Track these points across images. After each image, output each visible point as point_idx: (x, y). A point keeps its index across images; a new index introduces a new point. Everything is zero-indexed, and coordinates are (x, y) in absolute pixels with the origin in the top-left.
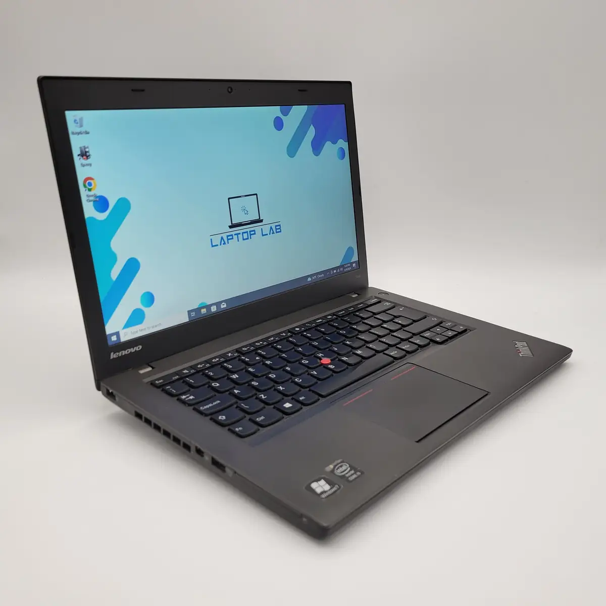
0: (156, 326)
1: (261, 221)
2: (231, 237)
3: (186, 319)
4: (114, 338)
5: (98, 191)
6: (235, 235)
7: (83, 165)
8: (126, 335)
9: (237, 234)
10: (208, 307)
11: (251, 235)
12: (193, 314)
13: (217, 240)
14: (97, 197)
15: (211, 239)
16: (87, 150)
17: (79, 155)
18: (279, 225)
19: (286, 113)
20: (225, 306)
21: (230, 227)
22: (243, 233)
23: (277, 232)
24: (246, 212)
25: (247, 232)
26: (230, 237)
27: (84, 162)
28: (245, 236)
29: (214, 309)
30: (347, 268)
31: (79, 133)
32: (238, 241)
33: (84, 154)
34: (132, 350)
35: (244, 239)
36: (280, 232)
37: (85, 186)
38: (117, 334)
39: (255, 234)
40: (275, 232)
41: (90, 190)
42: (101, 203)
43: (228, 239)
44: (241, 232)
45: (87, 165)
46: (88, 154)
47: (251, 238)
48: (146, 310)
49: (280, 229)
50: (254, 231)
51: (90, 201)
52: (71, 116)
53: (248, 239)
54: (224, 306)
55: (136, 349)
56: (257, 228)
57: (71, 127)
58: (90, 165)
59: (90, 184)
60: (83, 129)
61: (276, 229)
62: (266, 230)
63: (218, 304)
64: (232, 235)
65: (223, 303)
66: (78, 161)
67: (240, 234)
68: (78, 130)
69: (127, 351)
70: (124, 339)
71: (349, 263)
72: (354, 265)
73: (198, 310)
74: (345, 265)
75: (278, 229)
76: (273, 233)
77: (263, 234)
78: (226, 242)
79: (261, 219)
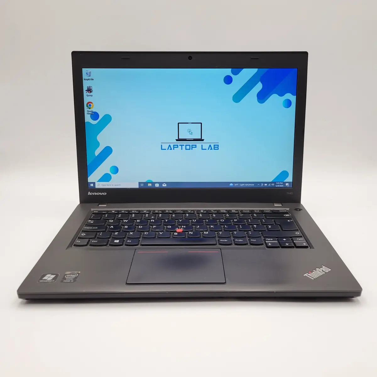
0: (117, 185)
1: (203, 140)
2: (177, 146)
3: (136, 186)
4: (92, 185)
5: (94, 109)
6: (180, 145)
7: (87, 96)
8: (99, 185)
9: (182, 145)
10: (153, 183)
11: (192, 147)
12: (142, 185)
13: (165, 146)
14: (93, 112)
15: (162, 145)
16: (91, 88)
17: (86, 90)
18: (218, 145)
20: (166, 185)
21: (177, 140)
22: (186, 145)
23: (214, 149)
24: (191, 133)
25: (190, 145)
26: (175, 146)
27: (89, 94)
28: (188, 147)
29: (157, 185)
30: (278, 185)
31: (88, 80)
32: (182, 149)
33: (89, 90)
34: (101, 194)
35: (186, 149)
36: (218, 149)
37: (87, 106)
38: (94, 183)
39: (196, 147)
41: (90, 108)
42: (95, 116)
43: (174, 147)
44: (185, 144)
45: (90, 96)
46: (91, 90)
47: (192, 149)
48: (112, 175)
49: (218, 147)
50: (196, 145)
51: (89, 114)
52: (85, 71)
53: (190, 149)
54: (164, 185)
55: (104, 194)
56: (199, 144)
57: (84, 76)
58: (92, 96)
59: (90, 105)
60: (90, 78)
61: (214, 147)
62: (206, 146)
63: (161, 183)
64: (178, 145)
65: (164, 184)
66: (85, 93)
67: (184, 145)
68: (88, 78)
69: (97, 193)
70: (97, 187)
71: (282, 182)
72: (287, 184)
73: (146, 183)
74: (277, 182)
75: (216, 147)
76: (211, 149)
77: (203, 148)
78: (172, 148)
79: (202, 139)
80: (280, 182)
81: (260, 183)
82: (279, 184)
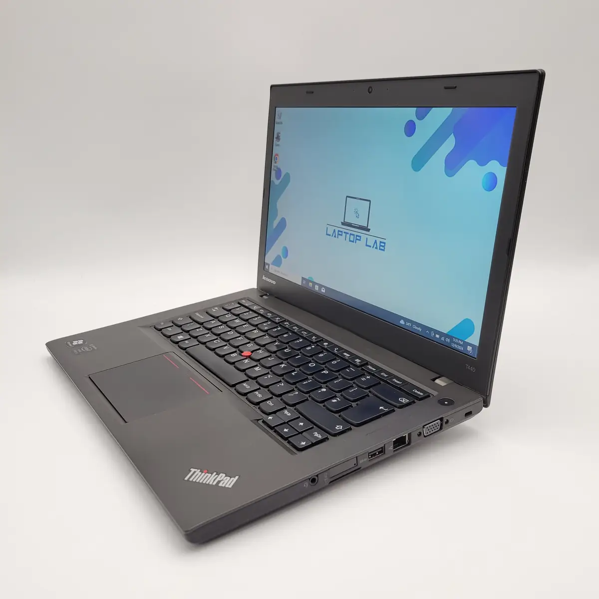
0: (285, 275)
1: (369, 230)
2: (341, 233)
3: (299, 282)
4: (267, 267)
5: (279, 165)
6: (344, 232)
7: (276, 145)
8: (272, 269)
9: (346, 233)
10: (314, 284)
11: (356, 239)
12: (304, 282)
14: (277, 168)
15: (327, 228)
17: (276, 138)
18: (384, 243)
19: (421, 117)
21: (343, 224)
22: (350, 234)
23: (380, 249)
24: (357, 215)
25: (354, 235)
26: (340, 233)
28: (352, 238)
29: (317, 288)
30: (455, 343)
31: (278, 123)
32: (346, 240)
33: (278, 138)
35: (350, 241)
36: (384, 250)
37: (274, 160)
38: (269, 265)
39: (360, 240)
40: (378, 248)
41: (276, 163)
43: (338, 234)
44: (350, 232)
47: (356, 242)
48: (283, 259)
49: (384, 246)
50: (360, 237)
53: (353, 242)
54: (323, 291)
55: (273, 282)
56: (364, 235)
58: (279, 146)
59: (276, 159)
60: (281, 121)
61: (380, 246)
62: (371, 241)
63: (321, 286)
64: (342, 232)
65: (323, 288)
66: (275, 142)
67: (348, 233)
69: (270, 280)
70: (270, 271)
71: (462, 341)
72: (469, 348)
73: (308, 281)
74: (456, 338)
75: (382, 246)
76: (376, 248)
77: (368, 244)
78: (337, 236)
79: (369, 228)
80: (459, 339)
81: (431, 329)
82: (458, 344)
